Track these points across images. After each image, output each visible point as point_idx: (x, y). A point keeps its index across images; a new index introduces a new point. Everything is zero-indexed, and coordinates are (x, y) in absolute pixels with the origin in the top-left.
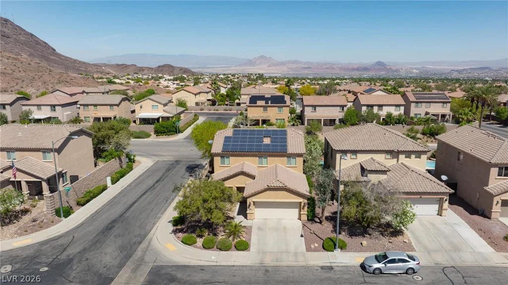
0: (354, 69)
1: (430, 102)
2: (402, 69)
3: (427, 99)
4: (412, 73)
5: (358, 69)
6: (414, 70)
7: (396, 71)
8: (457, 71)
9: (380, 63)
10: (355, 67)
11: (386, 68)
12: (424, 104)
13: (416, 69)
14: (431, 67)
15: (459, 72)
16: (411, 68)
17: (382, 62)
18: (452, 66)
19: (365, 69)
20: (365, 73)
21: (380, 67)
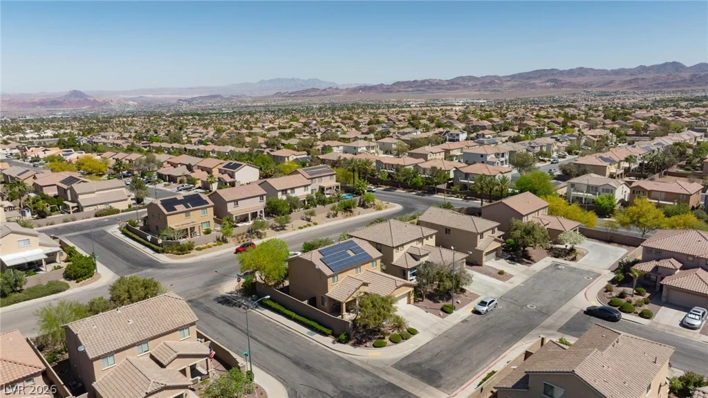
0: (34, 104)
1: (321, 177)
2: (112, 101)
3: (317, 174)
4: (128, 106)
5: (42, 104)
6: (131, 102)
7: (105, 103)
8: (185, 100)
9: (76, 93)
10: (36, 100)
11: (88, 100)
12: (317, 179)
13: (133, 100)
14: (151, 96)
15: (190, 101)
16: (125, 99)
17: (80, 92)
18: (177, 94)
19: (55, 103)
20: (58, 109)
21: (77, 99)
